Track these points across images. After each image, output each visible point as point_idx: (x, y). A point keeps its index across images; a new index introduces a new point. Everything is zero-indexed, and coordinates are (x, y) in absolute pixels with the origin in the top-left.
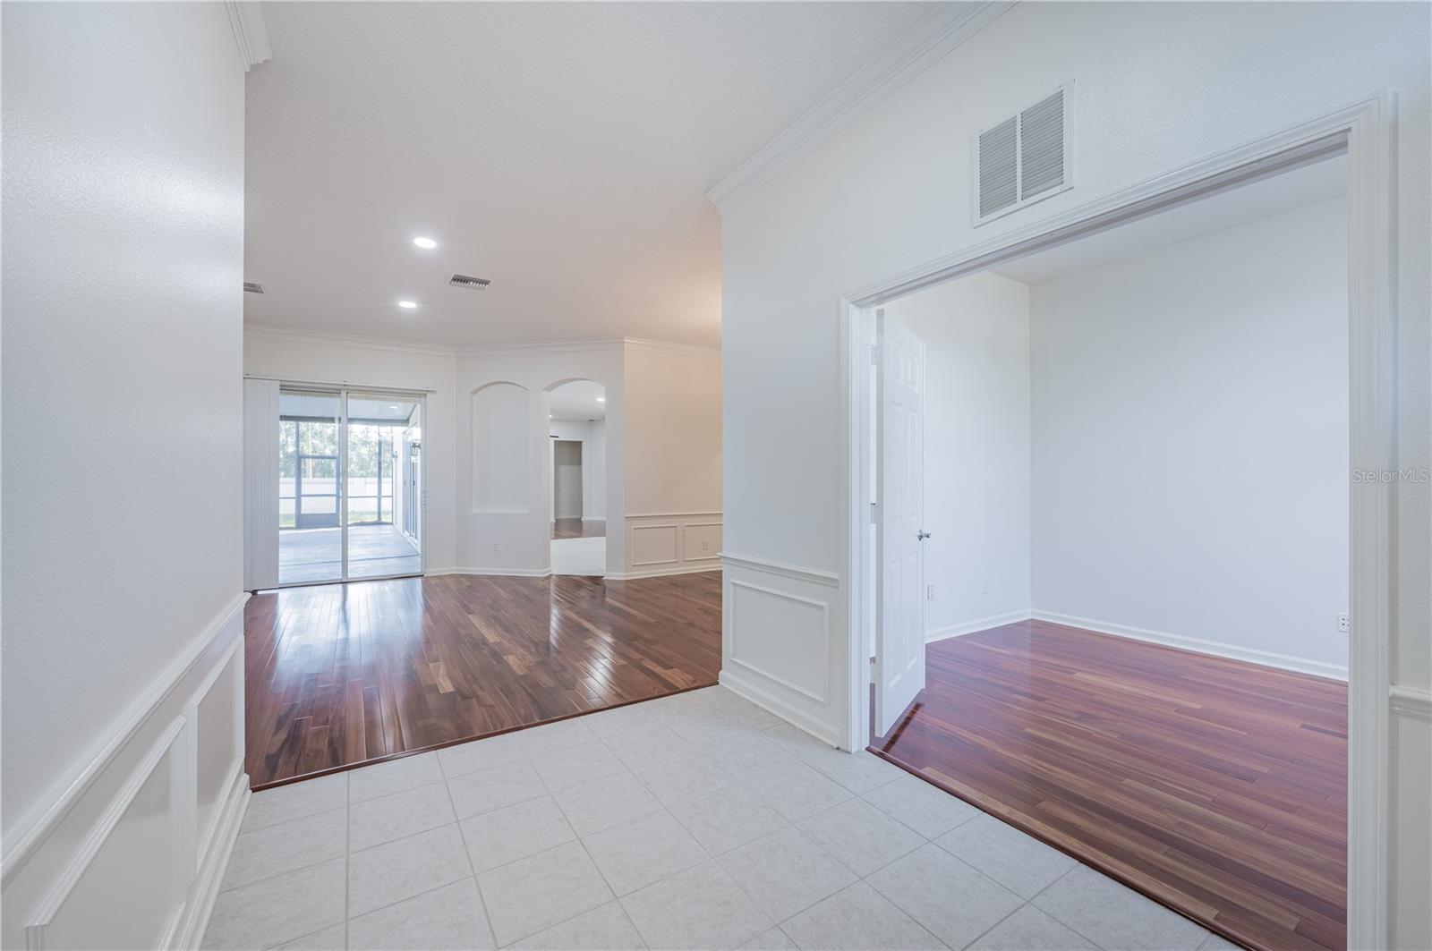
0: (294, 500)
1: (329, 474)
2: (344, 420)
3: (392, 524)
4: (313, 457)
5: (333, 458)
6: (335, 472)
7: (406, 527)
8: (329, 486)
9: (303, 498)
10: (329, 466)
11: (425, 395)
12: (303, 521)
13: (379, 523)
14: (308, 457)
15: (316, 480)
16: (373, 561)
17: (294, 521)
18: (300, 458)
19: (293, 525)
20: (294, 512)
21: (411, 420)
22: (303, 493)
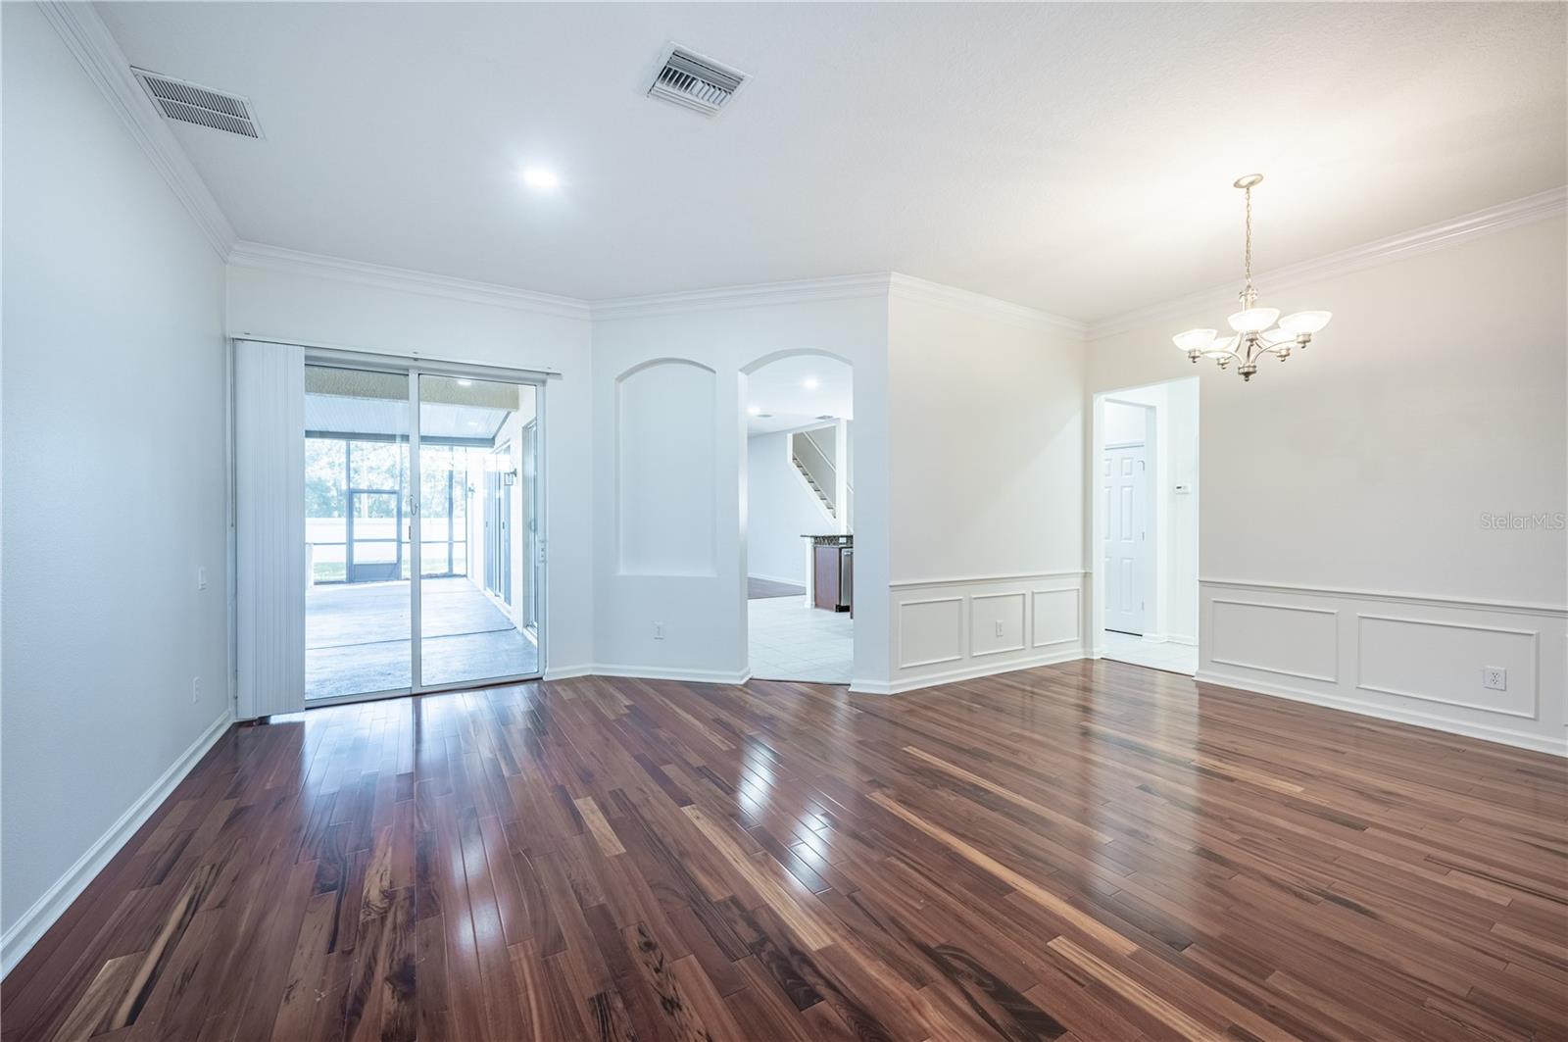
0: (345, 546)
1: (388, 513)
2: (414, 438)
3: (465, 576)
4: (370, 492)
5: (394, 492)
6: (395, 510)
7: (489, 582)
8: (387, 527)
9: (355, 544)
10: (387, 503)
11: (544, 382)
12: (357, 573)
13: (450, 575)
14: (363, 492)
15: (373, 520)
16: (452, 640)
17: (344, 572)
18: (352, 493)
19: (344, 577)
20: (345, 561)
21: (496, 439)
22: (355, 537)
